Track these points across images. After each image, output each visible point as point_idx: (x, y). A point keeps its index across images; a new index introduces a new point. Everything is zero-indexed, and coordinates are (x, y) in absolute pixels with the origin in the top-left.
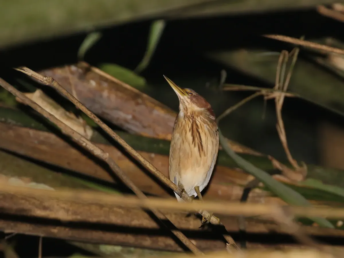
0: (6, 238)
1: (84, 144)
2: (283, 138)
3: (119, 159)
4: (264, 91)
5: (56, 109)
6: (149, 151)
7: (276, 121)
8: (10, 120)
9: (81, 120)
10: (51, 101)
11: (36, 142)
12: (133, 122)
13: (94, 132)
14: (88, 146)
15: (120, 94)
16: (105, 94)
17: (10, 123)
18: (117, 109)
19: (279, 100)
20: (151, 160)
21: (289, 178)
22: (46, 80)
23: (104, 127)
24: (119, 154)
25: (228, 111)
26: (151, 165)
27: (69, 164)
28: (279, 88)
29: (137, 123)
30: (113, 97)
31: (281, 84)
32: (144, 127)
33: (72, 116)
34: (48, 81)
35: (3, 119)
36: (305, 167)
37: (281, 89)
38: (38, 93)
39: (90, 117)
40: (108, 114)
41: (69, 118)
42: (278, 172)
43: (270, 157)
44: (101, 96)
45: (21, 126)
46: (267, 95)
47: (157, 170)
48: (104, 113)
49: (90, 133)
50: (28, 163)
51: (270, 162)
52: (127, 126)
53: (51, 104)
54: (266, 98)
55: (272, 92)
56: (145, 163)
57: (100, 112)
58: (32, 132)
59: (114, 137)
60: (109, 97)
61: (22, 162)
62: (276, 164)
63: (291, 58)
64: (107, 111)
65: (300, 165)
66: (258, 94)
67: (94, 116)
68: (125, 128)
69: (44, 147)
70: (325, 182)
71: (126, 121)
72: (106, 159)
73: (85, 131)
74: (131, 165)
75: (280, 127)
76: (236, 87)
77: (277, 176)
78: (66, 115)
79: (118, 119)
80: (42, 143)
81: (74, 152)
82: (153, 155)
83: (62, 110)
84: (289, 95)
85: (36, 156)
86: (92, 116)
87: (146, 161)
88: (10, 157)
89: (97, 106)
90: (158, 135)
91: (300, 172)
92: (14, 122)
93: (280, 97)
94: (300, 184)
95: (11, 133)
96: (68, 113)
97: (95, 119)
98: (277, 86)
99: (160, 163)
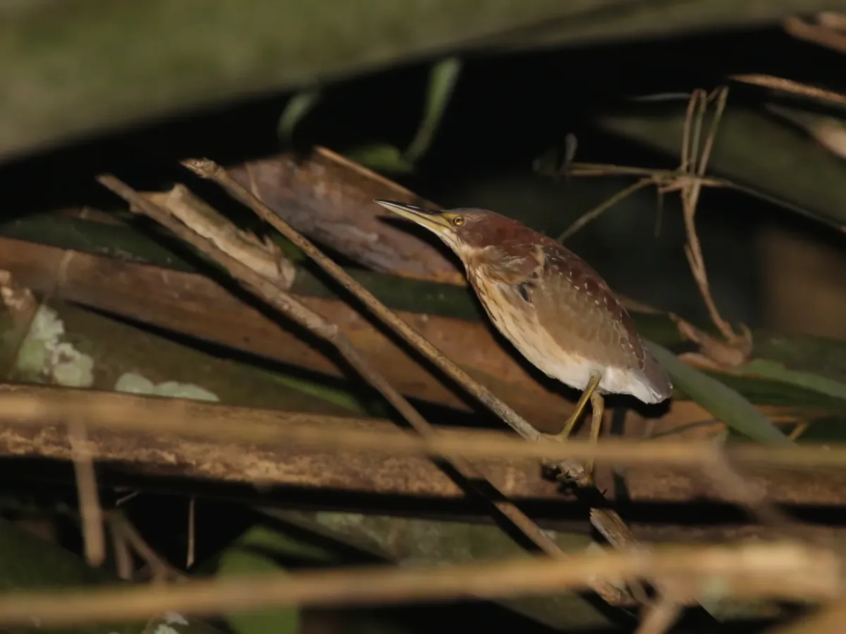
0: (118, 502)
1: (286, 307)
2: (700, 274)
3: (354, 327)
4: (657, 177)
5: (218, 225)
6: (417, 309)
7: (685, 240)
8: (119, 252)
9: (271, 247)
10: (206, 208)
11: (176, 295)
12: (380, 247)
13: (298, 271)
14: (294, 311)
15: (351, 190)
16: (320, 189)
17: (120, 257)
18: (346, 221)
19: (689, 195)
20: (420, 328)
21: (714, 360)
22: (202, 168)
23: (327, 264)
24: (353, 316)
25: (582, 221)
26: (427, 343)
27: (247, 340)
28: (688, 169)
29: (390, 251)
30: (337, 196)
31: (693, 160)
32: (405, 258)
33: (252, 239)
34: (207, 169)
35: (105, 250)
36: (748, 335)
37: (693, 170)
38: (178, 192)
39: (296, 243)
40: (327, 233)
41: (245, 244)
42: (693, 347)
43: (673, 316)
44: (312, 195)
45: (142, 263)
46: (664, 185)
47: (441, 353)
48: (318, 230)
49: (290, 274)
50: (161, 341)
51: (674, 326)
52: (367, 257)
53: (206, 216)
54: (661, 190)
55: (674, 178)
56: (414, 340)
57: (310, 228)
58: (166, 275)
59: (348, 285)
60: (327, 197)
61: (145, 338)
62: (687, 330)
63: (712, 105)
64: (324, 226)
65: (737, 331)
66: (644, 182)
67: (304, 242)
68: (362, 261)
69: (192, 307)
70: (791, 365)
71: (365, 245)
72: (332, 336)
73: (280, 270)
74: (380, 340)
75: (692, 251)
76: (597, 170)
77: (689, 356)
78: (239, 237)
79: (348, 242)
80: (189, 297)
81: (253, 315)
82: (425, 318)
83: (229, 227)
84: (709, 182)
85: (176, 325)
86: (301, 242)
87: (416, 336)
88: (122, 327)
89: (303, 216)
90: (435, 275)
91: (738, 346)
92: (128, 255)
93: (691, 187)
94: (738, 372)
95: (122, 277)
96: (242, 234)
97: (307, 248)
98: (685, 164)
99: (440, 335)
